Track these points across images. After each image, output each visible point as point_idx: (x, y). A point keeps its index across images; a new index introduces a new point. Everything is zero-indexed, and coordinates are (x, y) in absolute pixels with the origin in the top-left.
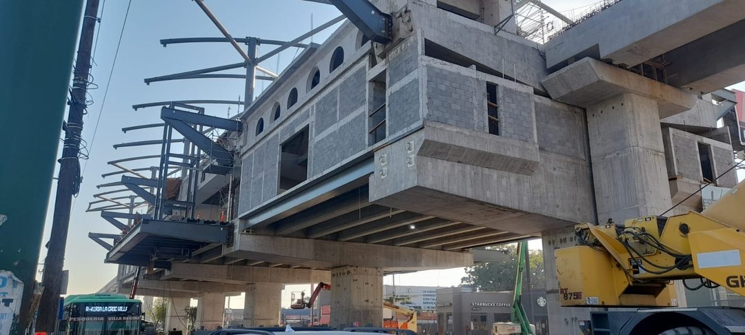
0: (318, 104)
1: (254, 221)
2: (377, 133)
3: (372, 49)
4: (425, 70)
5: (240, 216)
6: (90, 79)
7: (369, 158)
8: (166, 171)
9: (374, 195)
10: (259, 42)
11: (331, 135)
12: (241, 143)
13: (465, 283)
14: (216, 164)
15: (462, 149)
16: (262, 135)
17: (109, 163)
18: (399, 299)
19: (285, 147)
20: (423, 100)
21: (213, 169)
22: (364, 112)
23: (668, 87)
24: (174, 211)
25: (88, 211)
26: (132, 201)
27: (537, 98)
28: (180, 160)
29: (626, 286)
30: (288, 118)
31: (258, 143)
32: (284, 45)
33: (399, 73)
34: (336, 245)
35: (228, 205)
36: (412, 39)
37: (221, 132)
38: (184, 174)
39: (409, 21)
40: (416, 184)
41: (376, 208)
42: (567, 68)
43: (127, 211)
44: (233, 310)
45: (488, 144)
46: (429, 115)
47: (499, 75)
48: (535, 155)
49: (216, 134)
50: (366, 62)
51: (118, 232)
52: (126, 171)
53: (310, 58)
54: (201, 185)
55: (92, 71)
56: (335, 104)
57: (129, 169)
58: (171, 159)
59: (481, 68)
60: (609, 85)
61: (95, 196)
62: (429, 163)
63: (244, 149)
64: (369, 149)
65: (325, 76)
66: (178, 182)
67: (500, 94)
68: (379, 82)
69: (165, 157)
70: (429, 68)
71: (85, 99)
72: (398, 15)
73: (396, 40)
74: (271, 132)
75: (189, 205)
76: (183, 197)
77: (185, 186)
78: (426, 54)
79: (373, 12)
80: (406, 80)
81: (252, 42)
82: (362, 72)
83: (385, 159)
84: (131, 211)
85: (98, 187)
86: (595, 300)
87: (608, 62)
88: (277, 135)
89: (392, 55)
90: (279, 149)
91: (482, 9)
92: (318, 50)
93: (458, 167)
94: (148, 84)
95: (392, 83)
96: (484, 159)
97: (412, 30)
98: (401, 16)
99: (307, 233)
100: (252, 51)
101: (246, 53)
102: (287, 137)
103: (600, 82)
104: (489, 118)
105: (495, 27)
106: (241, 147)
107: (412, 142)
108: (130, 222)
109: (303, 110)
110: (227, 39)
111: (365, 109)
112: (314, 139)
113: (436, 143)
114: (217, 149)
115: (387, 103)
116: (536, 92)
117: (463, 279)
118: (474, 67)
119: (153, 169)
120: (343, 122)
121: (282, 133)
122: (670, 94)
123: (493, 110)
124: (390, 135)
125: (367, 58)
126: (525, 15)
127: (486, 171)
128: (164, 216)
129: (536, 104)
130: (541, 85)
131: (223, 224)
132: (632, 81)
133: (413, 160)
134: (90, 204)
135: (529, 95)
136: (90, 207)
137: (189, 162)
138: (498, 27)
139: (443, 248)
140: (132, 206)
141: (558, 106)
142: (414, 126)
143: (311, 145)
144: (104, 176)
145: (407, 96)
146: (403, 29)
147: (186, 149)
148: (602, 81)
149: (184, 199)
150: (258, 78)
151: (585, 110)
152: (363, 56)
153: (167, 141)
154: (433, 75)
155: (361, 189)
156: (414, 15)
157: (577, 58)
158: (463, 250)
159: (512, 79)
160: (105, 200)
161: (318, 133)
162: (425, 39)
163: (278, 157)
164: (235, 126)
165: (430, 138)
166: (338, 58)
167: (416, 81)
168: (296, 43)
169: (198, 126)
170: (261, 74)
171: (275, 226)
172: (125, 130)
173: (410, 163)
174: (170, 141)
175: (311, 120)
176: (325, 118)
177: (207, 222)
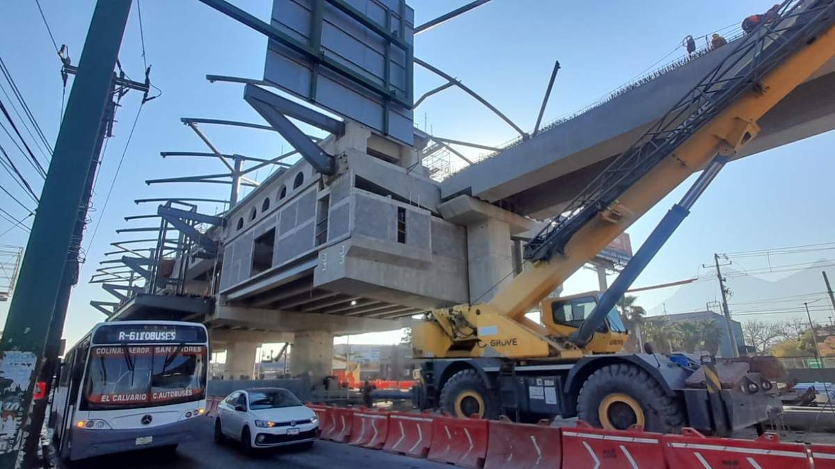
0: (283, 212)
1: (232, 296)
2: (321, 239)
3: (321, 178)
4: (354, 197)
5: (221, 292)
6: (90, 205)
7: (314, 255)
8: (161, 253)
9: (317, 282)
10: (244, 158)
11: (290, 236)
12: (225, 236)
13: (403, 342)
14: (205, 251)
15: (378, 253)
16: (241, 231)
17: (112, 244)
18: (352, 354)
19: (258, 241)
20: (351, 219)
21: (200, 255)
22: (313, 223)
23: (516, 216)
24: (168, 286)
25: (91, 282)
26: (132, 275)
27: (434, 219)
28: (175, 246)
29: (449, 346)
30: (261, 220)
31: (237, 237)
32: (266, 163)
33: (339, 197)
34: (299, 315)
35: (213, 282)
36: (347, 175)
37: (210, 226)
38: (178, 256)
39: (346, 162)
40: (343, 276)
41: (319, 291)
42: (454, 199)
43: (127, 284)
44: (219, 364)
45: (397, 249)
46: (355, 229)
47: (408, 202)
48: (429, 257)
49: (204, 228)
50: (317, 186)
51: (118, 301)
52: (127, 251)
53: (281, 177)
54: (191, 266)
55: (92, 199)
56: (295, 214)
57: (130, 250)
58: (166, 244)
59: (395, 197)
60: (478, 213)
61: (98, 270)
62: (354, 260)
63: (227, 241)
64: (316, 249)
65: (290, 191)
66: (173, 262)
67: (407, 215)
68: (325, 201)
69: (162, 241)
70: (357, 196)
71: (85, 218)
72: (339, 157)
73: (337, 175)
74: (248, 229)
75: (181, 281)
76: (176, 275)
77: (178, 266)
78: (356, 187)
79: (321, 154)
80: (341, 203)
81: (238, 159)
82: (314, 192)
83: (326, 257)
84: (131, 284)
85: (101, 263)
86: (431, 354)
87: (477, 198)
88: (252, 232)
89: (334, 183)
90: (253, 243)
91: (401, 155)
92: (286, 173)
93: (375, 264)
94: (149, 184)
95: (333, 203)
96: (394, 260)
97: (347, 168)
98: (341, 158)
99: (275, 306)
100: (237, 165)
101: (233, 167)
102: (260, 234)
103: (473, 211)
104: (399, 233)
105: (408, 169)
106: (225, 239)
107: (343, 247)
108: (129, 293)
109: (272, 216)
110: (216, 154)
111: (314, 220)
112: (279, 238)
113: (359, 248)
114: (205, 240)
115: (329, 217)
116: (433, 214)
117: (403, 339)
118: (390, 196)
119: (152, 250)
120: (299, 227)
121: (256, 232)
122: (517, 220)
123: (402, 226)
124: (329, 240)
125: (318, 183)
126: (439, 157)
127: (396, 267)
128: (158, 289)
129: (432, 222)
130: (437, 210)
131: (206, 298)
132: (492, 211)
133: (343, 259)
134: (93, 277)
135: (427, 216)
136: (92, 279)
137: (183, 247)
138: (409, 169)
139: (380, 317)
140: (131, 280)
141: (448, 224)
142: (345, 236)
143: (276, 242)
144: (106, 254)
145: (342, 213)
146: (341, 167)
147: (181, 236)
148: (474, 211)
149: (176, 276)
150: (242, 184)
151: (466, 228)
152: (316, 182)
153: (163, 229)
154: (360, 201)
155: (308, 277)
156: (350, 159)
157: (459, 194)
158: (394, 319)
159: (416, 205)
160: (107, 274)
161: (282, 233)
162: (356, 176)
163: (252, 249)
164: (220, 222)
165: (355, 245)
166: (299, 180)
167: (348, 204)
168: (274, 161)
169: (191, 222)
170: (243, 182)
171: (249, 301)
172: (127, 219)
173: (341, 261)
174: (167, 229)
175: (277, 224)
176: (287, 223)
177: (193, 297)
